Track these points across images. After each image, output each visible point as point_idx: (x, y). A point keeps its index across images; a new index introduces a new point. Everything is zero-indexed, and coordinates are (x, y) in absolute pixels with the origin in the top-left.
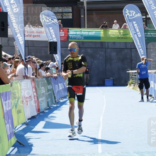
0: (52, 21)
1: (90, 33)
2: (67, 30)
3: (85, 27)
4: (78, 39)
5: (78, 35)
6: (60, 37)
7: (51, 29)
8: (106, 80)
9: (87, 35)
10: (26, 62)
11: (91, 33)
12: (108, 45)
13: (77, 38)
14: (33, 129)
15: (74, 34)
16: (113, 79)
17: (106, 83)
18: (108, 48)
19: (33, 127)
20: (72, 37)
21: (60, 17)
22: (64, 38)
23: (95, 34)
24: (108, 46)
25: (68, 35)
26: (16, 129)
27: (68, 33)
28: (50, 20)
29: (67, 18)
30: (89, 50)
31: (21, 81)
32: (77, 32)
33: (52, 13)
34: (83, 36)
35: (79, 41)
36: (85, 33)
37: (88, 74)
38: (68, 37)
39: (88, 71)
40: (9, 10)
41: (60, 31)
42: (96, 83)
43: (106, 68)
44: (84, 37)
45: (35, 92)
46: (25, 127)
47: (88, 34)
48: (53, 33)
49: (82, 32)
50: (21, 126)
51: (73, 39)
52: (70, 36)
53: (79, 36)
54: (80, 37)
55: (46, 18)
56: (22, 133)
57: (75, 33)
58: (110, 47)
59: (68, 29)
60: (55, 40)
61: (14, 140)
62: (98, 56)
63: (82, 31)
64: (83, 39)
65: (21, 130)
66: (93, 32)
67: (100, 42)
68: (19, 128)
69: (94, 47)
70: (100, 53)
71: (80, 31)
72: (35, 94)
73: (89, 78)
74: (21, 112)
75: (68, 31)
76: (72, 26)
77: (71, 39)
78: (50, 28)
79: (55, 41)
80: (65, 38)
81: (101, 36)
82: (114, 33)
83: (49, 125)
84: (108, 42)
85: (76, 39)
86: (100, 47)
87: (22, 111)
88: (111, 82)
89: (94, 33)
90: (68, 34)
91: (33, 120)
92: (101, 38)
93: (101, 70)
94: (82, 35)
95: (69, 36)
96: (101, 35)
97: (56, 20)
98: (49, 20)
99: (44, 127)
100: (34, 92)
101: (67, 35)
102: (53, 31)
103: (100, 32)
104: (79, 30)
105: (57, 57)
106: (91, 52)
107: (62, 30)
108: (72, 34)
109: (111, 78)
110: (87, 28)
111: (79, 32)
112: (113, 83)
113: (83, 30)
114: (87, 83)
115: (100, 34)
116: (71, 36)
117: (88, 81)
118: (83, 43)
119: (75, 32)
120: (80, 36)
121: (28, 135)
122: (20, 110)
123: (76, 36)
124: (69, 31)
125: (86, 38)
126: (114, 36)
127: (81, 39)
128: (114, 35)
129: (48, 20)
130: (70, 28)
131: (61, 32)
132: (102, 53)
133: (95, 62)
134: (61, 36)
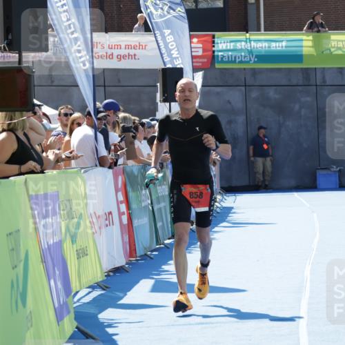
0: (171, 11)
1: (273, 44)
2: (209, 39)
3: (259, 30)
4: (241, 62)
5: (241, 50)
6: (193, 57)
7: (169, 35)
8: (320, 173)
9: (266, 51)
10: (99, 119)
11: (277, 44)
12: (324, 77)
13: (237, 60)
14: (121, 298)
15: (229, 48)
16: (340, 170)
17: (321, 181)
18: (324, 85)
19: (121, 295)
20: (224, 56)
21: (191, 5)
22: (201, 60)
23: (286, 47)
24: (324, 81)
25: (214, 52)
26: (76, 299)
27: (214, 46)
28: (166, 8)
29: (210, 6)
30: (272, 93)
31: (85, 172)
32: (238, 45)
34: (254, 54)
35: (244, 69)
36: (259, 45)
37: (268, 159)
38: (213, 56)
39: (268, 149)
41: (191, 42)
42: (293, 183)
43: (320, 141)
44: (257, 56)
45: (122, 202)
46: (99, 295)
47: (269, 47)
48: (172, 46)
49: (252, 42)
50: (90, 293)
51: (228, 62)
52: (218, 56)
53: (243, 54)
54: (245, 57)
55: (156, 4)
56: (92, 311)
57: (231, 46)
58: (328, 83)
59: (214, 37)
60: (178, 62)
61: (69, 325)
62: (297, 107)
63: (250, 41)
64: (255, 62)
65: (88, 303)
66: (282, 41)
67: (302, 69)
68: (85, 296)
69: (284, 82)
70: (303, 99)
71: (246, 42)
72: (123, 207)
73: (269, 168)
74: (87, 255)
75: (214, 42)
76: (225, 28)
77: (222, 61)
78: (165, 31)
79: (178, 66)
80: (205, 60)
81: (304, 53)
82: (340, 45)
84: (324, 68)
85: (235, 62)
86: (301, 82)
87: (88, 253)
88: (335, 179)
89: (284, 44)
90: (214, 49)
92: (304, 58)
93: (305, 145)
94: (251, 52)
95: (216, 53)
96: (304, 49)
97: (181, 10)
98: (162, 9)
100: (118, 203)
101: (210, 53)
102: (173, 39)
103: (302, 40)
104: (243, 38)
106: (277, 96)
107: (195, 40)
108: (224, 48)
109: (335, 168)
110: (265, 31)
111: (243, 43)
112: (340, 180)
113: (253, 37)
114: (267, 183)
115: (302, 47)
116: (220, 54)
117: (267, 178)
118: (254, 72)
119: (232, 44)
120: (247, 55)
121: (107, 315)
122: (83, 249)
123: (234, 54)
124: (216, 40)
125: (263, 58)
126: (340, 52)
127: (248, 62)
128: (339, 48)
129: (160, 10)
130: (217, 34)
131: (193, 43)
132: (309, 99)
133: (289, 123)
134: (194, 54)
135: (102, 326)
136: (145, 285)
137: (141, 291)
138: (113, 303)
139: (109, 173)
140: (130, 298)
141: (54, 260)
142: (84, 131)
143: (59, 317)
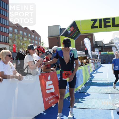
33: (97, 49)
40: (88, 49)
61: (90, 75)
83: (97, 72)
91: (94, 71)
99: (96, 72)
105: (98, 58)
121: (93, 74)
135: (92, 75)
136: (95, 72)
137: (95, 73)
138: (93, 73)
139: (93, 63)
140: (94, 73)
141: (89, 70)
142: (91, 60)
143: (89, 75)
